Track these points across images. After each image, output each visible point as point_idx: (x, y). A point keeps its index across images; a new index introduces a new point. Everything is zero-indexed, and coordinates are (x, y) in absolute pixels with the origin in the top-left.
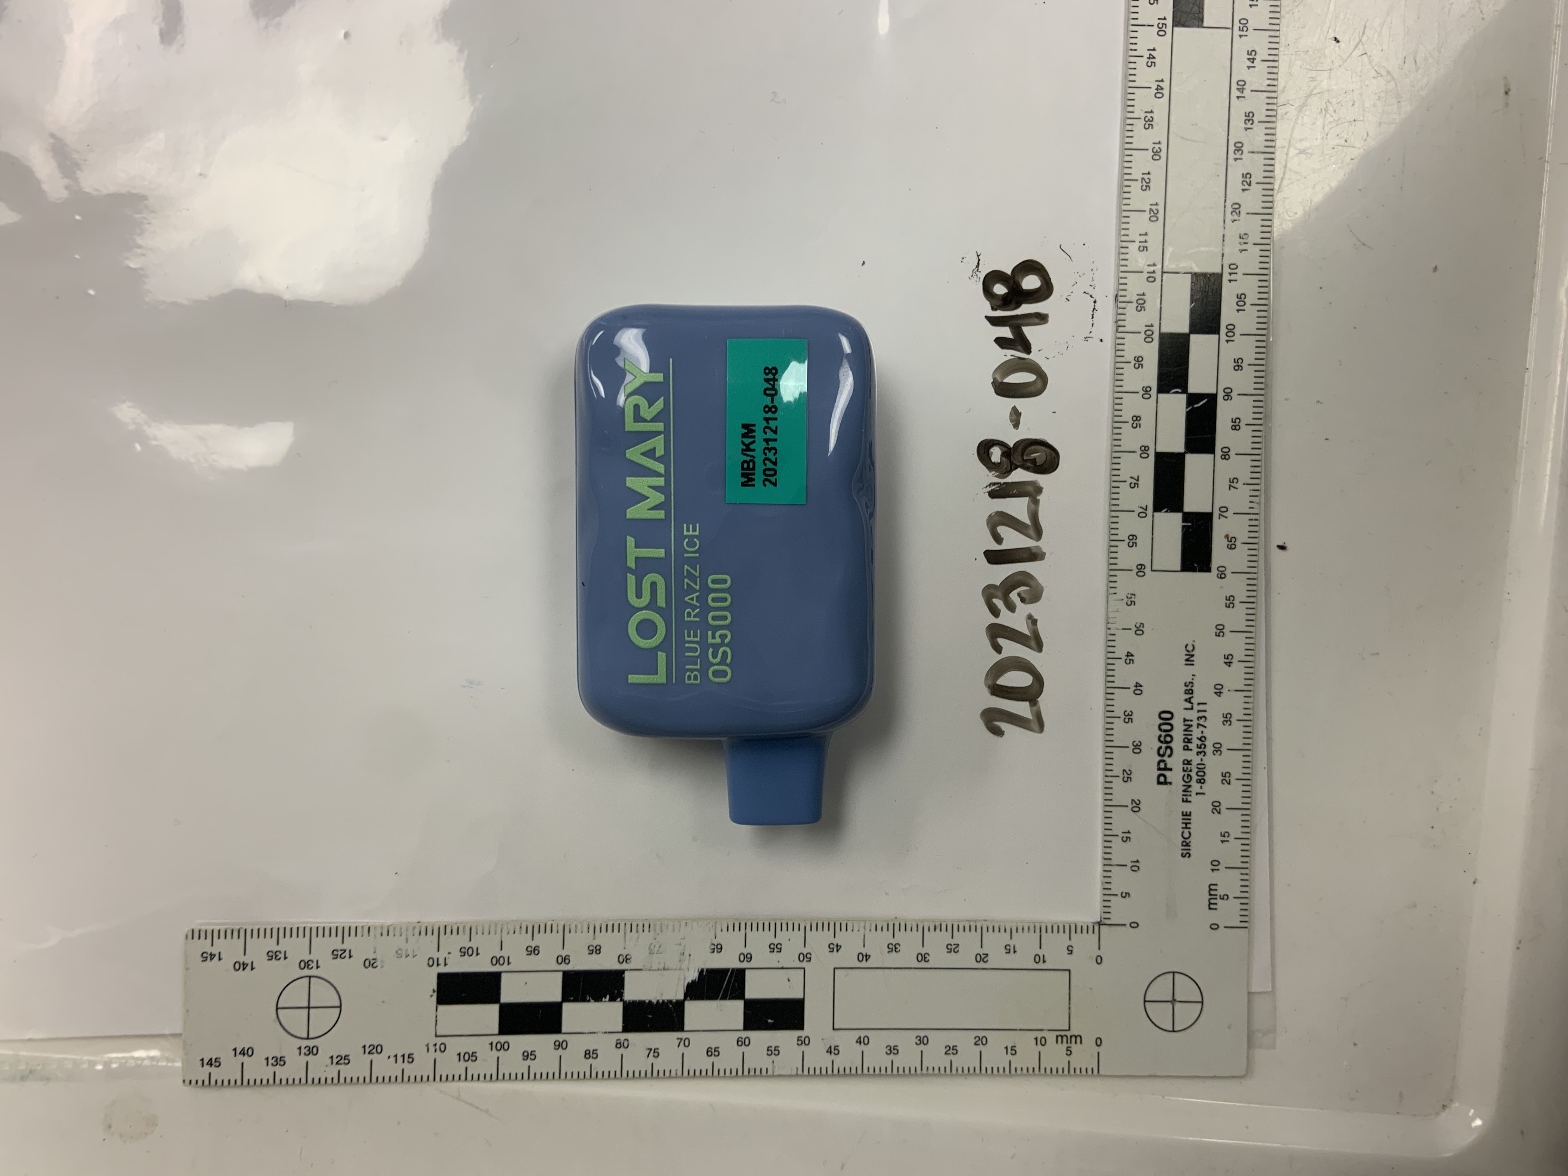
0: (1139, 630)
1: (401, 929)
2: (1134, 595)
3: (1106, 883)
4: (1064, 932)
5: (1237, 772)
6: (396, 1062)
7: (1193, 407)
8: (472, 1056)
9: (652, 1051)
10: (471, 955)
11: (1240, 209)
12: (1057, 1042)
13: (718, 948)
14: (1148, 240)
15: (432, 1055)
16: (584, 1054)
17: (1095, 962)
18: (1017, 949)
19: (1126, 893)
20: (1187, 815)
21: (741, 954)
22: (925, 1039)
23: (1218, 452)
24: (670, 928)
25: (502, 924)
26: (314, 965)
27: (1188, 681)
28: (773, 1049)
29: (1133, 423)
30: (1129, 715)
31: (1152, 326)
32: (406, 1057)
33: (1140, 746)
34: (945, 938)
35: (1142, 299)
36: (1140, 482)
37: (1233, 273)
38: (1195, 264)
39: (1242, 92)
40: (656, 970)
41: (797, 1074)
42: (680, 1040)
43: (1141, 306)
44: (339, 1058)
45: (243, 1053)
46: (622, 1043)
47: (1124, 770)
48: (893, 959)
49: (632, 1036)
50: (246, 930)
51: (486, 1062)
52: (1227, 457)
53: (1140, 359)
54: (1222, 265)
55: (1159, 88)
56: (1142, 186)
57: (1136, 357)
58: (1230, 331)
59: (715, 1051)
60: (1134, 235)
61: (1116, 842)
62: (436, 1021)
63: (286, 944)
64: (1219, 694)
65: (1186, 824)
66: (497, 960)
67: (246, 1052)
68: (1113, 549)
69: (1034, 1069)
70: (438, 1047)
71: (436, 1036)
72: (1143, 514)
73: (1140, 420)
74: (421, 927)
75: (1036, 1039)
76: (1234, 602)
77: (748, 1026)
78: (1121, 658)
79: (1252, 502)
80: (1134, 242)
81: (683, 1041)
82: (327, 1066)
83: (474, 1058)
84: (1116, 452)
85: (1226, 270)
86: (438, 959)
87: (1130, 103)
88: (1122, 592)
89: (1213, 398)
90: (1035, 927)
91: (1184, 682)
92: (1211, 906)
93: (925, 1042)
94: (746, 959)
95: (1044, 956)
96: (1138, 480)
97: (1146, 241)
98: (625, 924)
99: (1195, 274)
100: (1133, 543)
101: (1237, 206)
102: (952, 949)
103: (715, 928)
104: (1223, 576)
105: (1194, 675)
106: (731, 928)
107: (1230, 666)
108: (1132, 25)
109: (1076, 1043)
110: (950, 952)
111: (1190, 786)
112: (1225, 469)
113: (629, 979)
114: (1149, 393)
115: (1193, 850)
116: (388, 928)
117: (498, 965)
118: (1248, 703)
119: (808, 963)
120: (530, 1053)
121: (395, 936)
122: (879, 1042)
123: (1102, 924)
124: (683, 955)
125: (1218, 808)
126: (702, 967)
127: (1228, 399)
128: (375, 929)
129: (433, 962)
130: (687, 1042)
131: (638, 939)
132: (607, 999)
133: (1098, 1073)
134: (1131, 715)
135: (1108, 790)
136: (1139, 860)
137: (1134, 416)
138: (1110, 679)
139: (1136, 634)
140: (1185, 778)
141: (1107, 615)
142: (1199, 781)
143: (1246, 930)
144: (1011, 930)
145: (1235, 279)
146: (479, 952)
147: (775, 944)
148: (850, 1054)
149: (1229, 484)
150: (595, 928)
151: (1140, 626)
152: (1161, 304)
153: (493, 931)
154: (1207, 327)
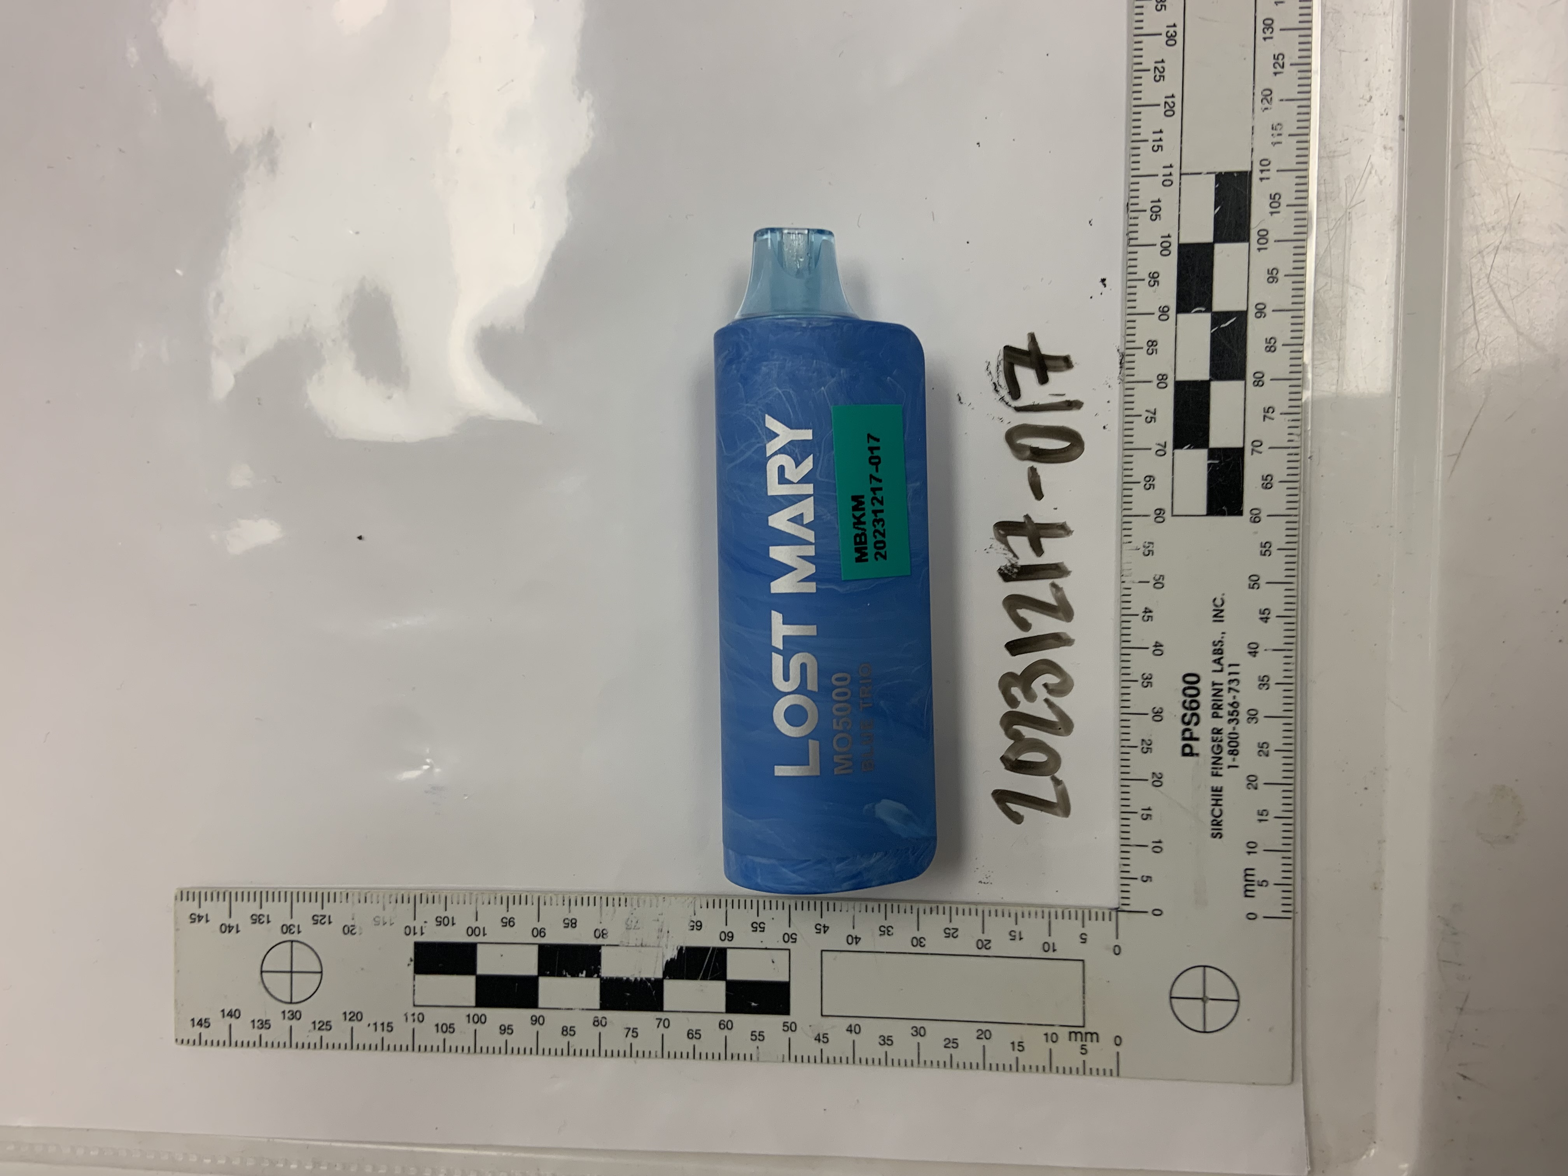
0: (1159, 582)
1: (378, 896)
2: (1152, 543)
3: (1124, 865)
4: (1077, 918)
5: (1276, 742)
6: (376, 1030)
7: (1219, 327)
8: (450, 1027)
9: (631, 1031)
10: (447, 925)
11: (1272, 96)
12: (1070, 1040)
13: (698, 926)
14: (1162, 138)
15: (410, 1025)
16: (561, 1030)
17: (1113, 952)
18: (1023, 937)
19: (1148, 877)
20: (1217, 791)
21: (723, 932)
22: (922, 1030)
23: (1250, 378)
24: (648, 903)
25: (477, 894)
26: (295, 929)
27: (1217, 640)
28: (757, 1034)
29: (1148, 349)
30: (1147, 678)
31: (1169, 236)
32: (385, 1025)
33: (1161, 713)
34: (942, 921)
35: (1157, 207)
36: (1157, 416)
37: (1264, 170)
38: (1221, 163)
40: (633, 946)
41: (783, 1061)
42: (659, 1021)
43: (1156, 214)
44: (321, 1024)
45: (231, 1014)
46: (600, 1021)
48: (885, 943)
49: (609, 1015)
50: (230, 893)
51: (463, 1035)
52: (1261, 383)
53: (1156, 275)
54: (1252, 163)
56: (1155, 76)
57: (1150, 273)
58: (1263, 237)
59: (696, 1033)
60: (1146, 132)
61: (1135, 820)
62: (414, 990)
63: (269, 908)
64: (1254, 653)
65: (1217, 800)
66: (472, 931)
67: (233, 1013)
68: (1126, 493)
69: (1044, 1066)
70: (416, 1017)
71: (414, 1005)
72: (1161, 452)
73: (1156, 345)
74: (397, 893)
75: (1047, 1034)
76: (1271, 549)
77: (730, 1009)
78: (1137, 615)
79: (1291, 434)
80: (1147, 141)
81: (662, 1021)
82: (309, 1031)
83: (451, 1030)
84: (1129, 382)
85: (1257, 168)
86: (414, 928)
88: (1138, 539)
89: (1242, 316)
90: (1043, 912)
91: (1214, 640)
92: (1247, 893)
93: (922, 1033)
94: (727, 938)
95: (1054, 942)
96: (1155, 414)
97: (1161, 140)
98: (601, 898)
99: (1220, 173)
100: (1150, 485)
101: (1269, 92)
102: (951, 933)
103: (695, 904)
104: (1257, 519)
105: (1223, 633)
106: (711, 905)
107: (1266, 622)
109: (1092, 1041)
110: (948, 937)
111: (1220, 758)
112: (1258, 398)
113: (606, 954)
114: (1167, 313)
115: (1225, 828)
116: (366, 894)
117: (473, 935)
118: (1289, 664)
119: (794, 944)
120: (507, 1027)
121: (372, 902)
122: (871, 1031)
123: (1120, 911)
124: (661, 931)
125: (1254, 783)
126: (682, 945)
127: (1260, 317)
128: (353, 895)
129: (409, 931)
130: (666, 1023)
131: (614, 913)
132: (584, 975)
133: (1118, 1075)
134: (1150, 679)
135: (1124, 762)
136: (1162, 840)
137: (1149, 341)
138: (1125, 638)
139: (1155, 587)
140: (1215, 749)
141: (1121, 566)
142: (1231, 753)
143: (1290, 921)
144: (1016, 914)
145: (1267, 176)
146: (454, 922)
147: (759, 923)
148: (840, 1042)
149: (1263, 414)
150: (570, 900)
151: (1159, 579)
152: (1179, 210)
153: (467, 900)
154: (1234, 235)
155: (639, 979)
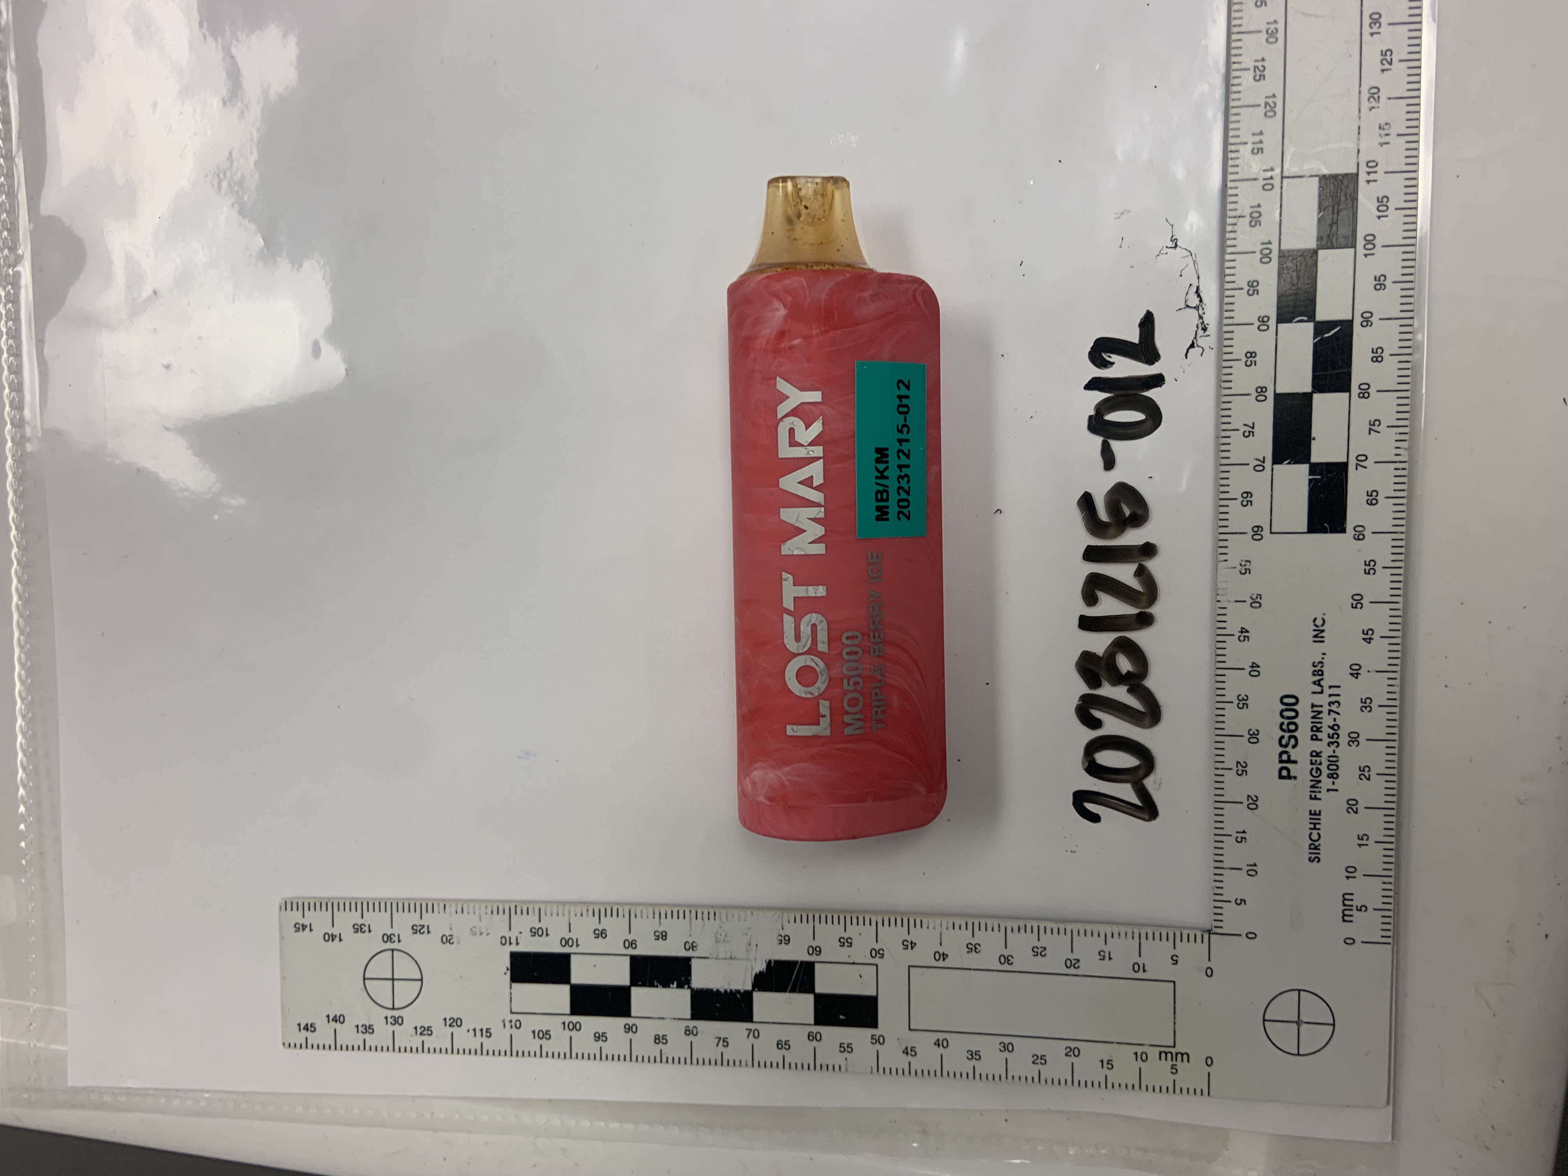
0: (1256, 602)
1: (474, 907)
2: (1250, 562)
3: (1217, 888)
4: (1168, 938)
5: (1378, 766)
6: (475, 1035)
7: (1323, 338)
8: (546, 1034)
9: (722, 1041)
10: (541, 936)
11: (1380, 94)
12: (1160, 1059)
13: (786, 940)
14: (1263, 140)
15: (508, 1031)
16: (653, 1039)
17: (1205, 974)
18: (1112, 957)
19: (1241, 900)
20: (1315, 815)
21: (810, 947)
22: (1010, 1046)
23: (1355, 390)
24: (736, 917)
25: (570, 906)
26: (396, 939)
27: (1317, 662)
28: (846, 1046)
29: (1247, 361)
30: (1243, 699)
31: (1270, 243)
32: (484, 1031)
33: (1257, 735)
34: (1030, 940)
35: (1257, 212)
36: (1255, 430)
37: (1371, 172)
38: (1324, 165)
40: (722, 959)
41: (872, 1072)
42: (748, 1032)
43: (1255, 220)
44: (423, 1029)
45: (335, 1019)
46: (691, 1031)
47: (1238, 762)
48: (972, 960)
49: (702, 1025)
50: (333, 903)
51: (559, 1041)
52: (1366, 395)
53: (1255, 284)
54: (1358, 164)
56: (1255, 75)
57: (1250, 282)
58: (1369, 242)
59: (785, 1044)
60: (1245, 135)
61: (1229, 842)
62: (511, 998)
63: (370, 918)
64: (1356, 675)
65: (1315, 824)
66: (566, 942)
67: (338, 1018)
68: (1223, 509)
69: (1133, 1086)
70: (513, 1024)
71: (512, 1013)
72: (1260, 466)
73: (1255, 356)
74: (492, 905)
75: (1136, 1054)
76: (1375, 567)
77: (818, 1021)
78: (1233, 635)
79: (1399, 448)
80: (1246, 143)
81: (752, 1032)
82: (411, 1036)
83: (548, 1036)
84: (1226, 395)
85: (1363, 169)
86: (510, 938)
88: (1235, 557)
89: (1347, 326)
90: (1133, 933)
91: (1312, 661)
92: (1345, 918)
93: (1010, 1049)
94: (815, 952)
95: (1144, 965)
96: (1253, 428)
97: (1261, 142)
98: (690, 911)
99: (1324, 176)
100: (1247, 501)
101: (1376, 91)
102: (1039, 952)
103: (782, 919)
104: (1361, 537)
105: (1324, 654)
106: (798, 919)
107: (1369, 643)
109: (1182, 1061)
110: (1037, 955)
111: (1319, 781)
112: (1364, 412)
113: (696, 966)
114: (1266, 323)
115: (1324, 853)
116: (463, 905)
117: (567, 945)
118: (1394, 686)
119: (881, 959)
120: (601, 1034)
121: (468, 913)
122: (959, 1046)
123: (1213, 934)
124: (750, 944)
125: (1354, 807)
126: (769, 958)
127: (1367, 326)
128: (450, 906)
129: (505, 941)
130: (756, 1033)
131: (704, 925)
132: (675, 985)
133: (1209, 1094)
134: (1246, 700)
135: (1218, 784)
136: (1257, 864)
137: (1248, 352)
138: (1220, 658)
139: (1251, 606)
140: (1314, 773)
141: (1216, 585)
142: (1330, 776)
143: (1390, 947)
144: (1106, 935)
145: (1375, 179)
146: (548, 933)
147: (846, 938)
148: (928, 1056)
149: (1368, 427)
150: (660, 913)
151: (1257, 597)
152: (1281, 216)
153: (560, 914)
154: (1339, 240)
155: (728, 991)
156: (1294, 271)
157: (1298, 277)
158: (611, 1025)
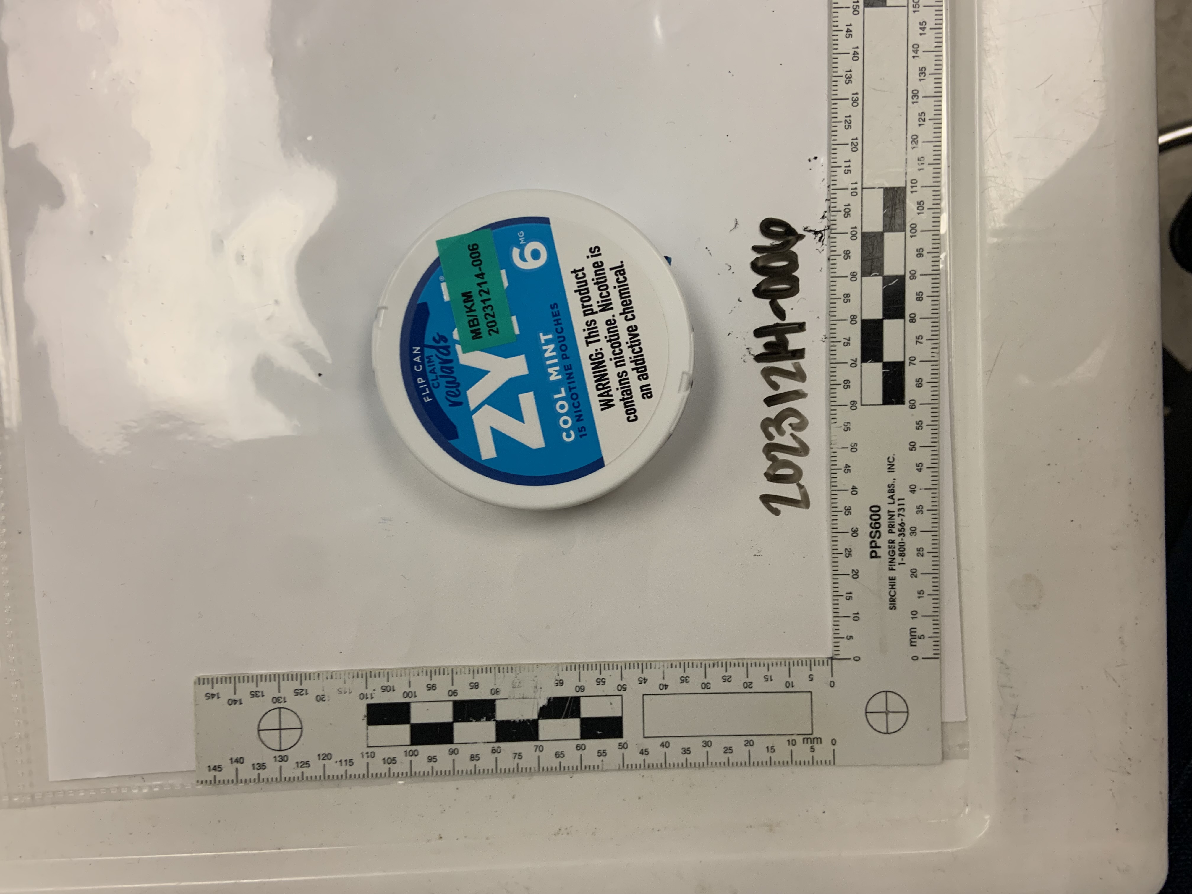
0: (854, 448)
1: (340, 675)
2: (849, 423)
3: (836, 629)
4: (806, 665)
5: (928, 547)
6: (341, 765)
7: (888, 286)
8: (393, 760)
10: (389, 691)
11: (918, 139)
12: (804, 743)
13: (560, 683)
14: (850, 165)
15: (366, 760)
16: (470, 758)
17: (829, 686)
18: (772, 678)
19: (850, 636)
20: (892, 580)
21: (577, 686)
22: (709, 743)
23: (907, 318)
24: (526, 670)
25: (409, 670)
26: (282, 700)
27: (891, 483)
28: (602, 752)
29: (844, 300)
30: (848, 509)
31: (856, 228)
32: (348, 761)
33: (857, 531)
34: (720, 672)
35: (848, 209)
36: (850, 342)
37: (914, 186)
38: (887, 181)
39: (917, 53)
40: (517, 699)
41: (619, 769)
42: (536, 747)
43: (847, 214)
44: (302, 763)
45: (237, 761)
46: (496, 749)
47: (846, 549)
48: (684, 688)
49: (503, 745)
50: (235, 678)
51: (402, 765)
52: (914, 321)
53: (848, 252)
54: (906, 181)
55: (855, 53)
56: (845, 126)
57: (845, 251)
58: (913, 228)
59: (561, 754)
60: (840, 162)
61: (842, 600)
62: (367, 737)
63: (263, 686)
64: (913, 491)
65: (892, 585)
66: (407, 694)
67: (239, 760)
68: (833, 391)
69: (787, 761)
70: (369, 754)
71: (368, 747)
72: (854, 365)
73: (849, 297)
74: (354, 672)
75: (789, 741)
76: (922, 425)
77: (583, 737)
78: (841, 469)
79: (933, 352)
80: (841, 167)
81: (538, 747)
82: (294, 769)
83: (394, 762)
84: (833, 320)
85: (909, 185)
86: (367, 694)
87: (834, 65)
88: (840, 422)
89: (901, 279)
90: (785, 663)
91: (888, 484)
92: (912, 644)
93: (710, 745)
94: (580, 690)
95: (792, 683)
96: (849, 340)
97: (849, 166)
98: (495, 668)
99: (887, 188)
101: (916, 137)
102: (727, 679)
103: (558, 669)
104: (913, 407)
105: (894, 479)
106: (569, 669)
107: (920, 472)
108: (833, 9)
109: (817, 743)
110: (725, 681)
111: (894, 559)
112: (913, 330)
113: (499, 705)
114: (855, 276)
115: (898, 604)
116: (332, 674)
117: (408, 697)
118: (934, 497)
119: (625, 691)
120: (433, 757)
121: (336, 679)
122: (676, 745)
123: (833, 659)
124: (536, 688)
125: (915, 574)
126: (550, 696)
127: (913, 279)
128: (323, 675)
129: (363, 697)
130: (541, 748)
131: (505, 676)
132: (484, 719)
133: (834, 763)
134: (850, 510)
135: (835, 564)
136: (859, 612)
137: (845, 294)
138: (833, 484)
139: (851, 451)
140: (891, 552)
141: (830, 438)
142: (900, 555)
143: (938, 660)
144: (768, 665)
145: (916, 190)
146: (394, 689)
147: (601, 679)
148: (656, 754)
149: (915, 340)
150: (474, 670)
151: (854, 445)
152: (862, 211)
153: (403, 675)
154: (896, 227)
155: (522, 720)
156: (870, 245)
157: (873, 249)
158: (440, 750)
